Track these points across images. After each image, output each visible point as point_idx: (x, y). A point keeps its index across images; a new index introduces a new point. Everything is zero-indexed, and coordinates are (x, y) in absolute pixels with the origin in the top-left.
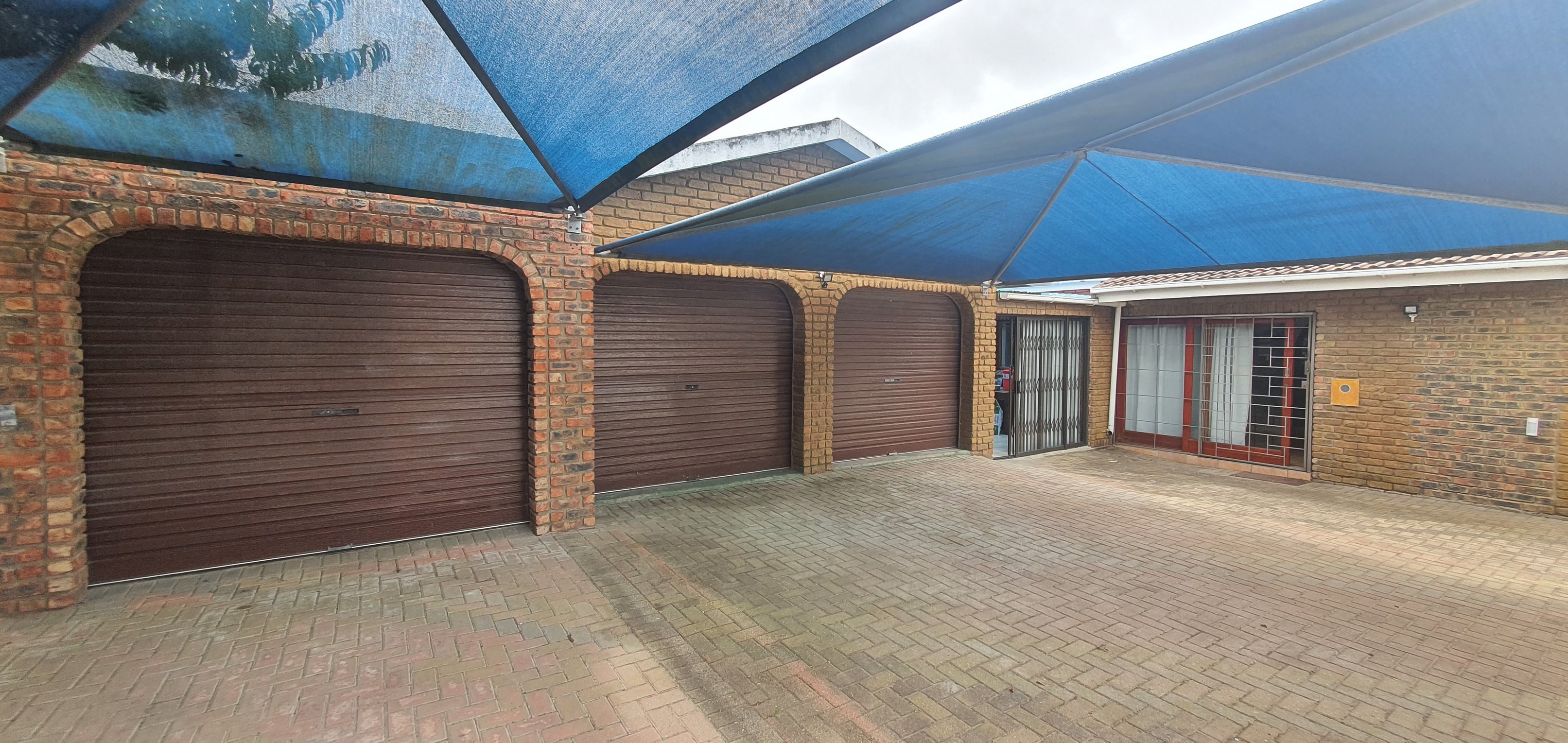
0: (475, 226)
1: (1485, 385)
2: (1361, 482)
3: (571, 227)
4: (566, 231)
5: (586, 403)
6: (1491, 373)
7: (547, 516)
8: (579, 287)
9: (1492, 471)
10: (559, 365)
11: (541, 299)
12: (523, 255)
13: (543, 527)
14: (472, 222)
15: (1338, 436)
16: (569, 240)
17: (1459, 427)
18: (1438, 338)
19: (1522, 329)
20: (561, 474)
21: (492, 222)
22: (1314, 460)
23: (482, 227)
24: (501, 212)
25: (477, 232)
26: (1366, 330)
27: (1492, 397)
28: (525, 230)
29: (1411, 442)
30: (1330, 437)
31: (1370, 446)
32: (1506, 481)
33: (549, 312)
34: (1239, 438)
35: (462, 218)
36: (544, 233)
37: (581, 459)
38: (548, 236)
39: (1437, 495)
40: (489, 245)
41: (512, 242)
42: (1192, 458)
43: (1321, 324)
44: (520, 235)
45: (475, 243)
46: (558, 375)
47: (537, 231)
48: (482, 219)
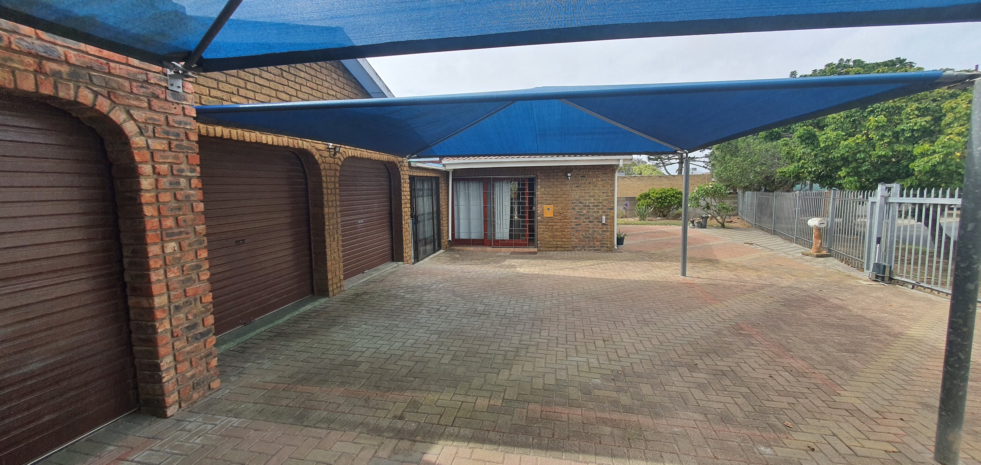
0: (55, 66)
1: (591, 205)
2: (555, 249)
3: (172, 85)
4: (167, 88)
5: (202, 269)
6: (592, 201)
7: (176, 394)
8: (185, 151)
9: (593, 238)
10: (173, 234)
11: (146, 162)
12: (120, 110)
13: (173, 407)
14: (48, 59)
15: (546, 230)
16: (170, 98)
17: (584, 222)
18: (577, 186)
19: (600, 183)
20: (184, 347)
21: (77, 63)
22: (538, 242)
23: (64, 69)
24: (87, 53)
25: (56, 74)
26: (555, 183)
27: (593, 209)
28: (120, 80)
29: (570, 230)
30: (544, 231)
31: (558, 234)
32: (597, 241)
33: (155, 176)
34: (507, 237)
35: (33, 51)
36: (142, 87)
37: (201, 326)
38: (149, 91)
39: (578, 250)
40: (76, 93)
41: (105, 92)
42: (489, 249)
43: (539, 181)
44: (115, 85)
45: (56, 88)
46: (173, 244)
47: (134, 84)
48: (63, 58)
